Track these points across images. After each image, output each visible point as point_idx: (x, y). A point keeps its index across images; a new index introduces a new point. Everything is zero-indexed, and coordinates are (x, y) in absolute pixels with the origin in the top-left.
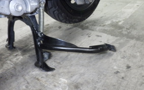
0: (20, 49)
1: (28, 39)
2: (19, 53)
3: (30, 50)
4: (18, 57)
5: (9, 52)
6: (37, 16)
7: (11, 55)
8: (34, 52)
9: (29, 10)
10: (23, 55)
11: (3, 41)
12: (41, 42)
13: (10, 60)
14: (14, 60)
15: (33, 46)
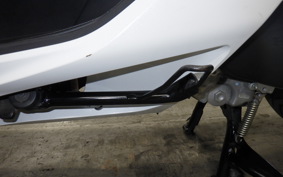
0: (201, 140)
1: (220, 129)
2: (197, 145)
3: (214, 149)
4: (193, 152)
5: (184, 137)
6: (244, 109)
7: (185, 142)
8: (217, 156)
9: (234, 103)
10: (200, 152)
11: (183, 116)
12: (236, 150)
13: (181, 151)
14: (186, 153)
15: (222, 145)
